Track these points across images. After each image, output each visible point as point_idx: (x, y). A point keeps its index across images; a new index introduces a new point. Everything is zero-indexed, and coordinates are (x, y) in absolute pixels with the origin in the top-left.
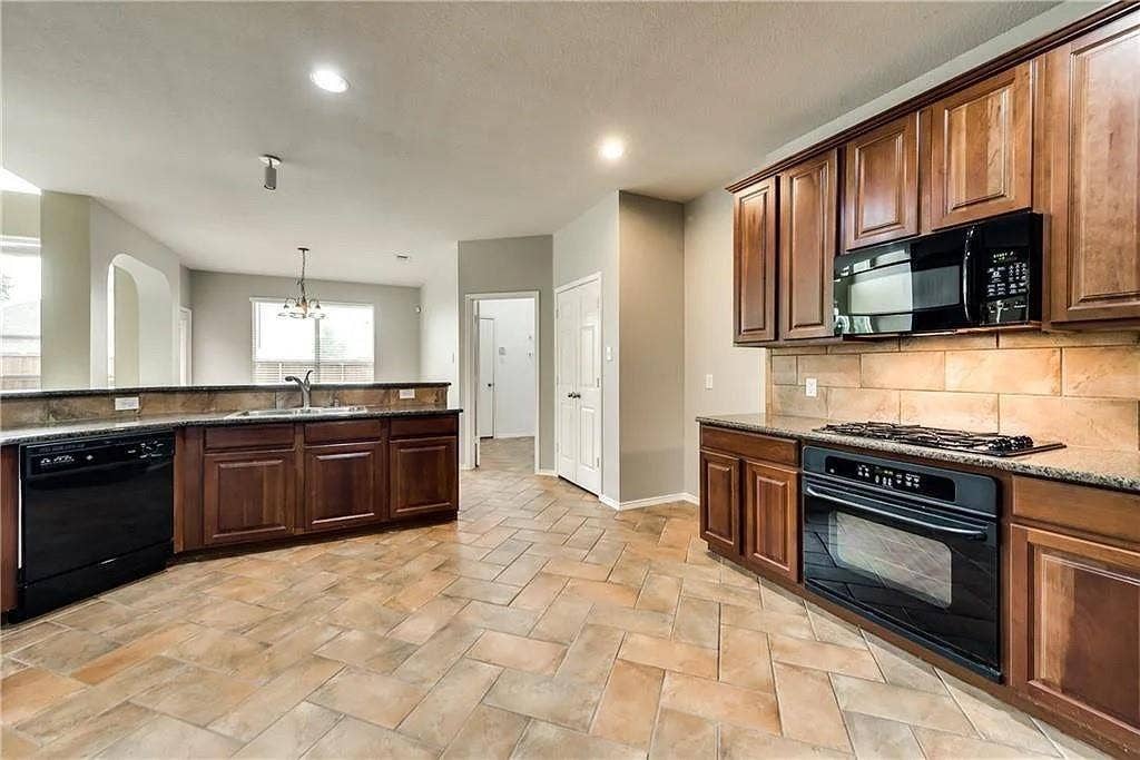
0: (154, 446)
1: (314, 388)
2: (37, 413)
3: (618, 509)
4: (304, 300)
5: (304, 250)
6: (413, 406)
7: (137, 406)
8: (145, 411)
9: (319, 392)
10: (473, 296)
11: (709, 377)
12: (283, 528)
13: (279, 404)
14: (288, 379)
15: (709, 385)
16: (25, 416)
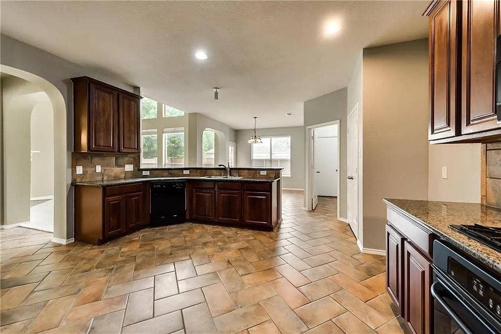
0: (180, 185)
1: (231, 169)
2: (166, 173)
3: (362, 252)
4: (255, 136)
5: (255, 118)
6: (265, 178)
7: (189, 173)
8: (191, 175)
9: (234, 171)
10: (309, 127)
11: (444, 170)
12: (212, 218)
13: (223, 174)
14: (219, 166)
15: (444, 176)
16: (164, 174)
